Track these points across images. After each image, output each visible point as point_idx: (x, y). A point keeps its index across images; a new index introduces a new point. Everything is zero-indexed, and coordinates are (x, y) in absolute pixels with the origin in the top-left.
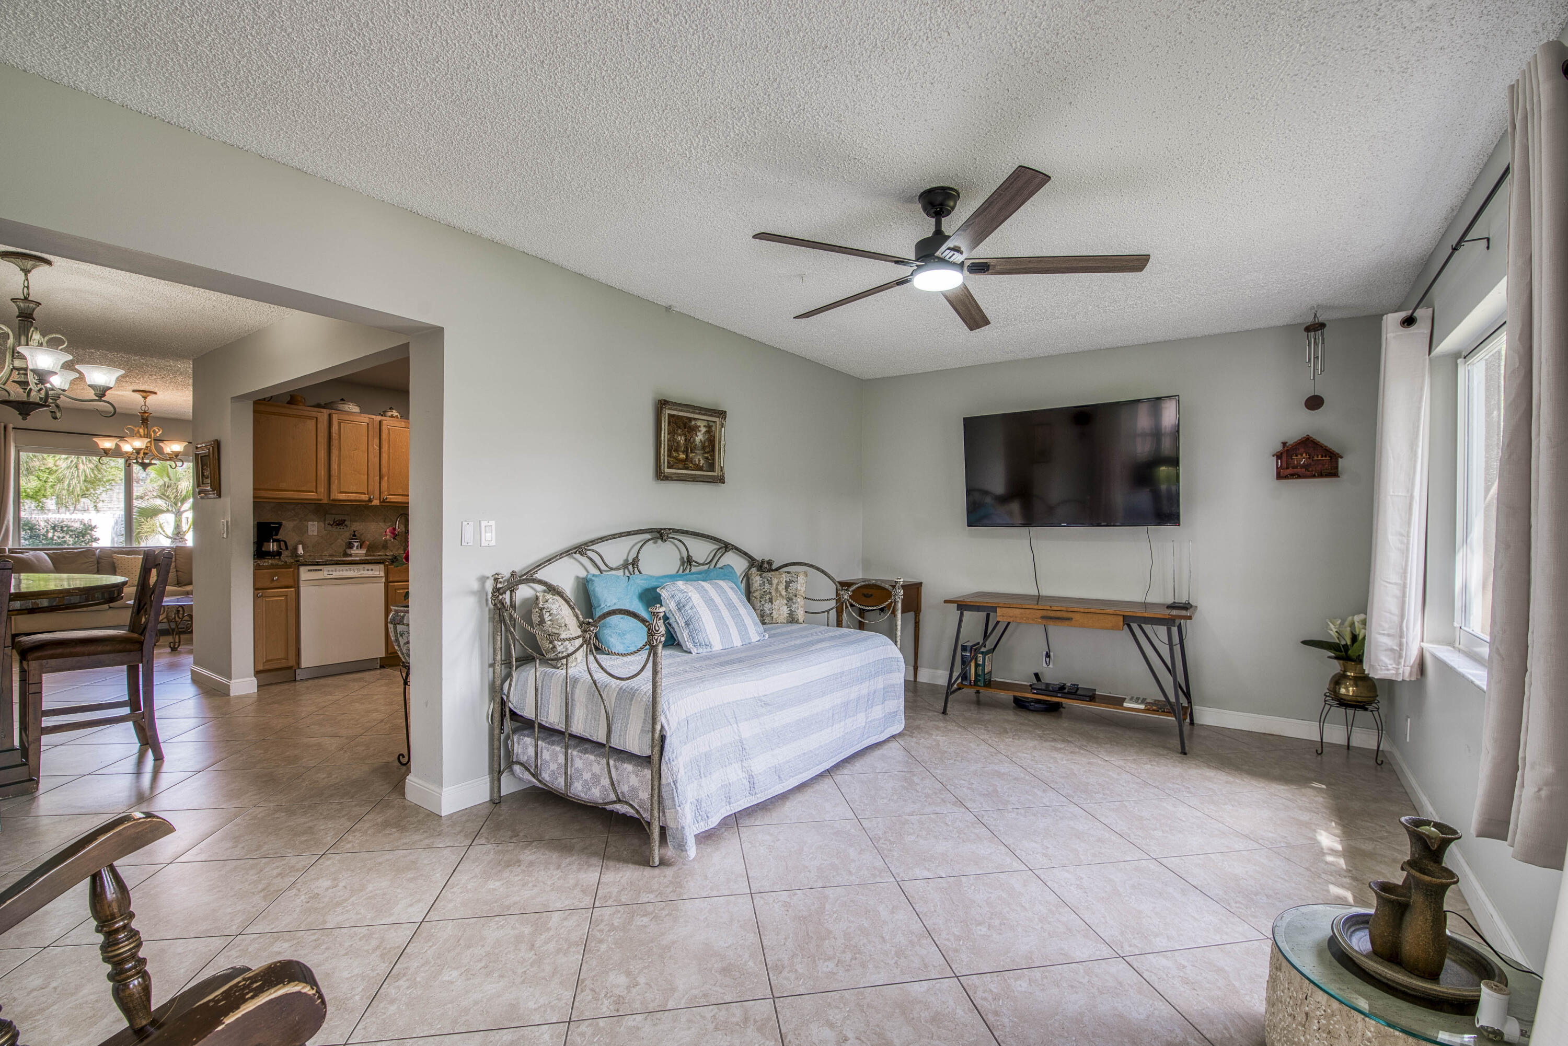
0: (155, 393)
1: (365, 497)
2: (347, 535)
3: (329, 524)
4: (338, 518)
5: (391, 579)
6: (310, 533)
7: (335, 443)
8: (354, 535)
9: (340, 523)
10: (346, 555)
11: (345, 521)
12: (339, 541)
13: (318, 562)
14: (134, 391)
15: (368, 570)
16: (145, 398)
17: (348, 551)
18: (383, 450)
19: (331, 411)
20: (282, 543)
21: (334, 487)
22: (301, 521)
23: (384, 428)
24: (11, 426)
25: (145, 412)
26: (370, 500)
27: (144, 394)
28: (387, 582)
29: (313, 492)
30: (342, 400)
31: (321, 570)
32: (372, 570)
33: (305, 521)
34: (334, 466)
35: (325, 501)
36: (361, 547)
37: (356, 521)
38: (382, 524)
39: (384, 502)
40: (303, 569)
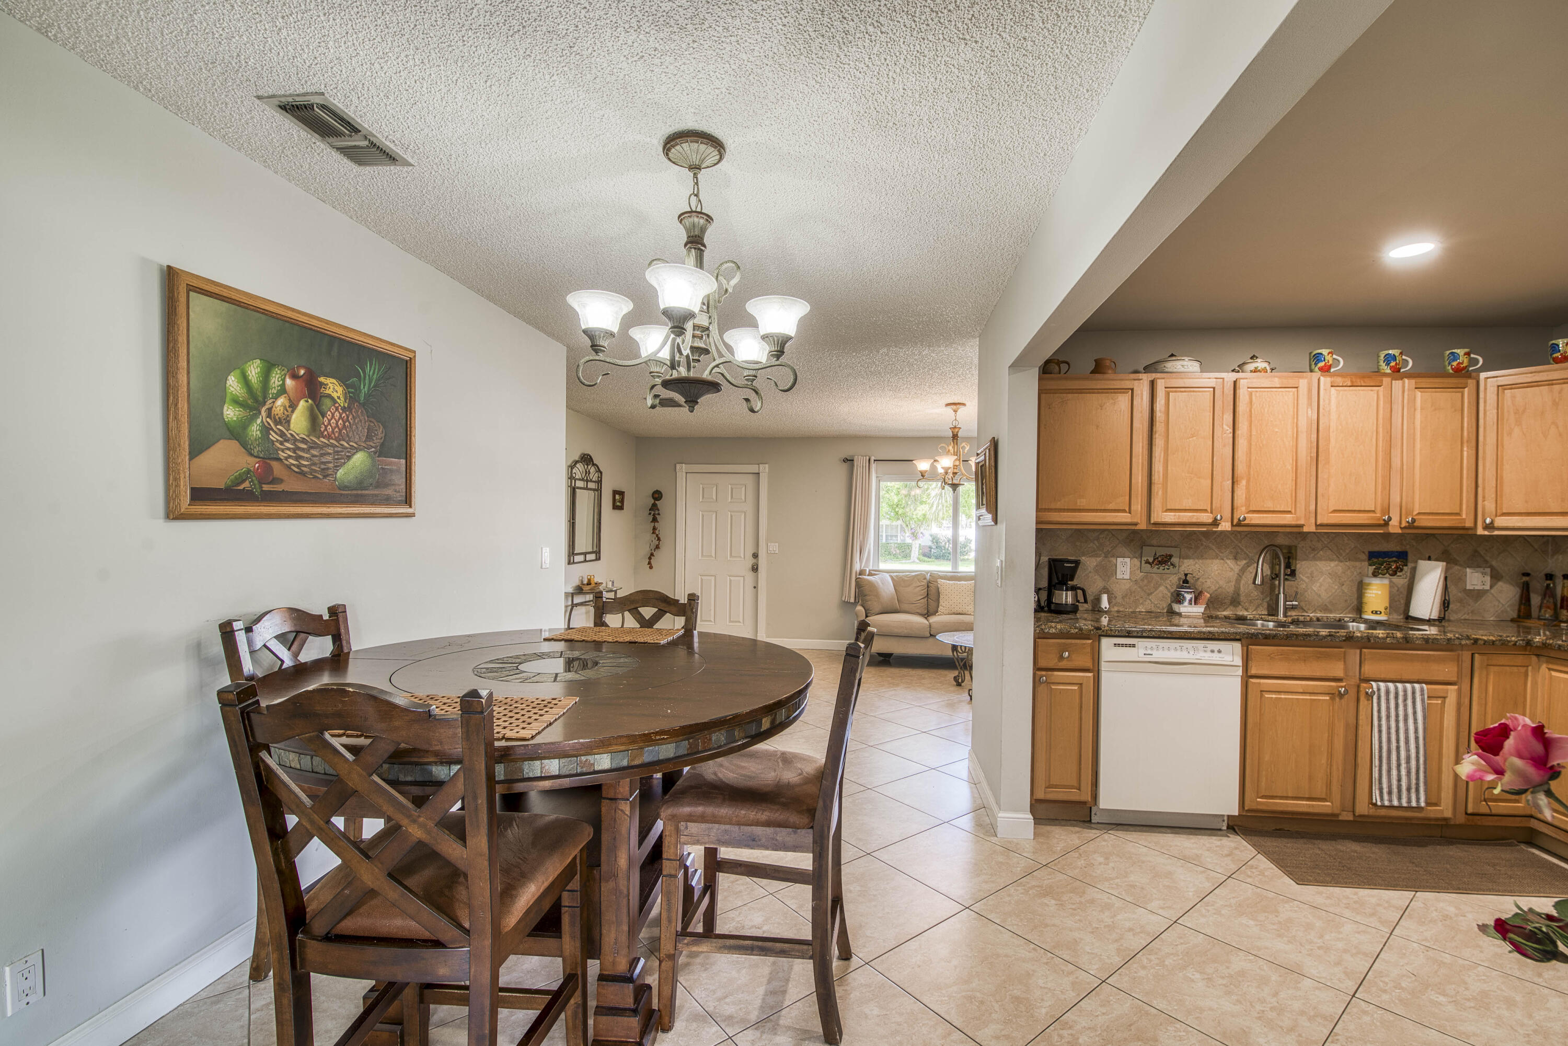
0: (964, 404)
1: (1206, 518)
2: (1173, 580)
3: (1147, 562)
4: (1162, 551)
5: (1253, 671)
6: (1119, 576)
7: (1159, 427)
8: (1186, 581)
9: (1164, 561)
10: (1171, 613)
11: (1171, 556)
12: (1162, 588)
13: (1129, 632)
14: (948, 405)
15: (1212, 651)
16: (955, 411)
17: (1176, 607)
18: (1239, 432)
19: (1154, 376)
20: (1080, 592)
21: (1157, 502)
22: (1106, 557)
23: (1243, 393)
24: (873, 458)
25: (955, 427)
26: (1215, 523)
27: (954, 407)
28: (1247, 677)
29: (1124, 511)
30: (1172, 355)
31: (1134, 646)
32: (1219, 651)
33: (1113, 556)
34: (1158, 467)
35: (1143, 526)
36: (1196, 601)
37: (1187, 557)
38: (1230, 563)
39: (1236, 525)
40: (1106, 642)
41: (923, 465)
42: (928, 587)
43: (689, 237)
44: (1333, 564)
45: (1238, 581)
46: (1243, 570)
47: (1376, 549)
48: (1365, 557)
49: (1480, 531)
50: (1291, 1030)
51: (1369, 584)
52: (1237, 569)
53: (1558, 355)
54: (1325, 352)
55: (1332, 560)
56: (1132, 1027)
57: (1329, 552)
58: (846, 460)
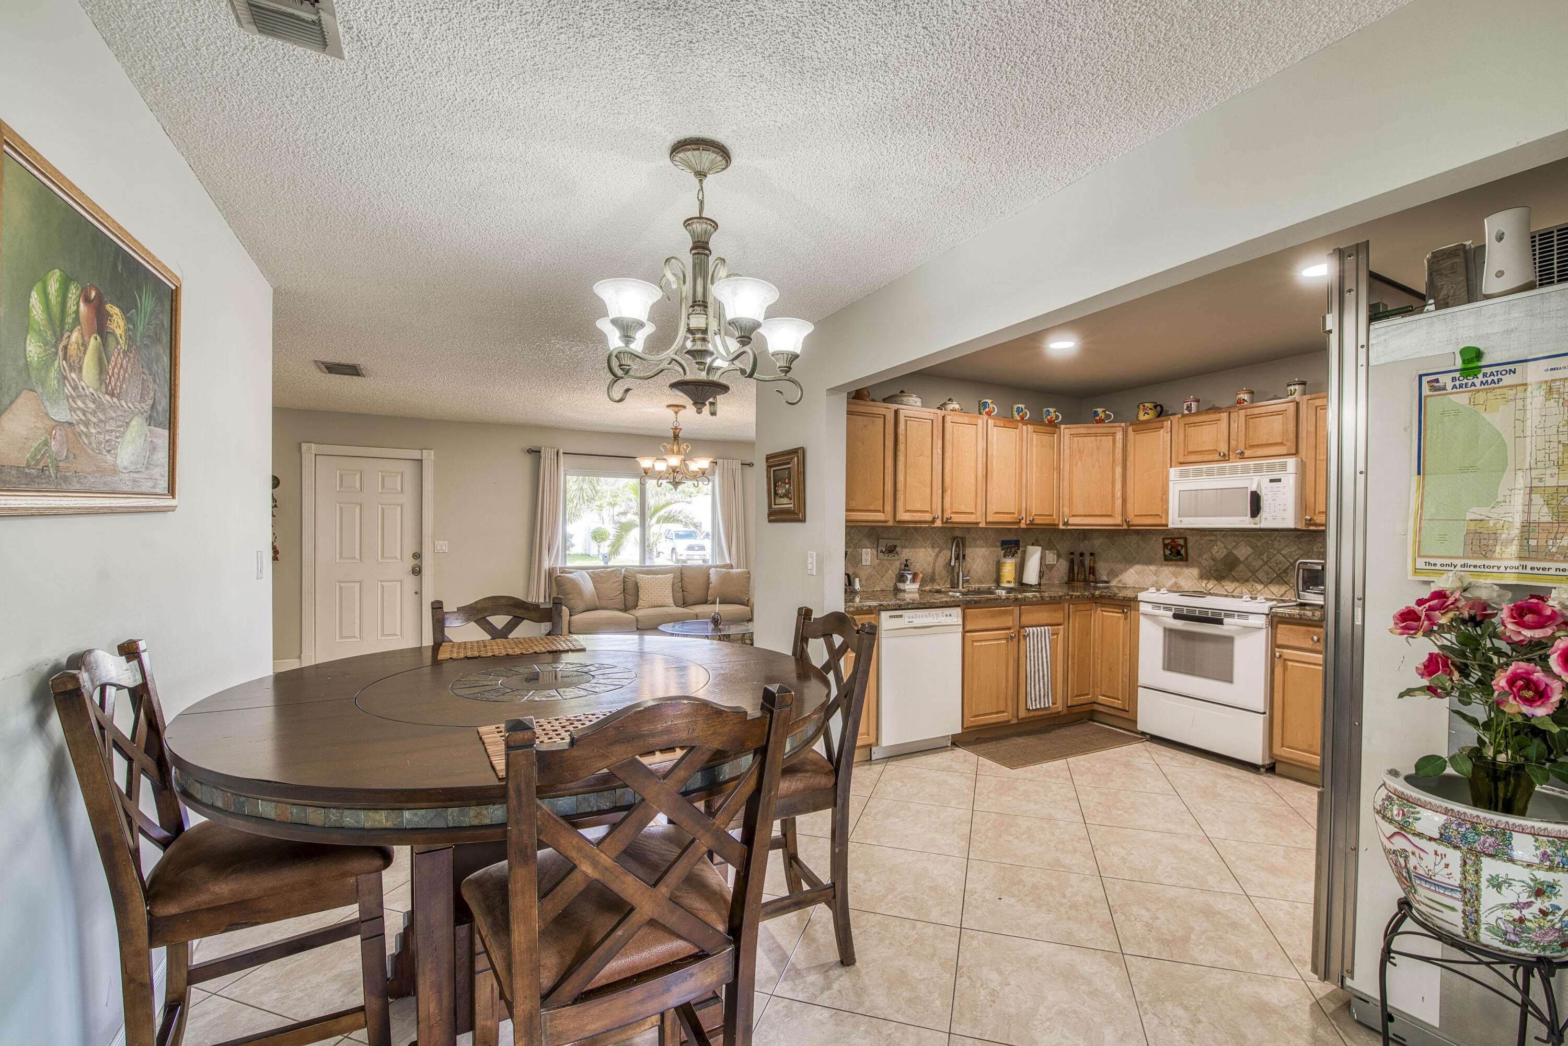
0: (684, 408)
1: (928, 517)
2: (897, 565)
3: (882, 552)
4: (891, 543)
5: (968, 628)
6: (864, 563)
7: (901, 447)
8: (906, 565)
9: (891, 550)
10: (897, 591)
11: (896, 546)
12: (890, 572)
13: (900, 606)
14: (669, 406)
15: (947, 616)
16: (676, 413)
17: (901, 586)
18: (946, 454)
19: (896, 406)
21: (900, 505)
22: (855, 548)
23: (948, 425)
24: (561, 451)
25: (676, 428)
26: (933, 521)
27: (676, 409)
28: (965, 632)
29: (879, 511)
30: (902, 392)
31: (901, 616)
32: (950, 615)
33: (859, 547)
34: (901, 477)
35: (891, 523)
36: (914, 580)
37: (906, 547)
38: (930, 550)
39: (946, 522)
40: (884, 615)
41: (646, 463)
42: (624, 582)
43: (694, 243)
44: (984, 549)
45: (934, 564)
46: (937, 556)
47: (1005, 539)
48: (999, 544)
49: (1061, 527)
50: (1075, 851)
51: (1004, 563)
52: (933, 555)
53: (1098, 418)
54: (989, 401)
55: (983, 547)
56: (1005, 879)
57: (982, 542)
58: (530, 451)
